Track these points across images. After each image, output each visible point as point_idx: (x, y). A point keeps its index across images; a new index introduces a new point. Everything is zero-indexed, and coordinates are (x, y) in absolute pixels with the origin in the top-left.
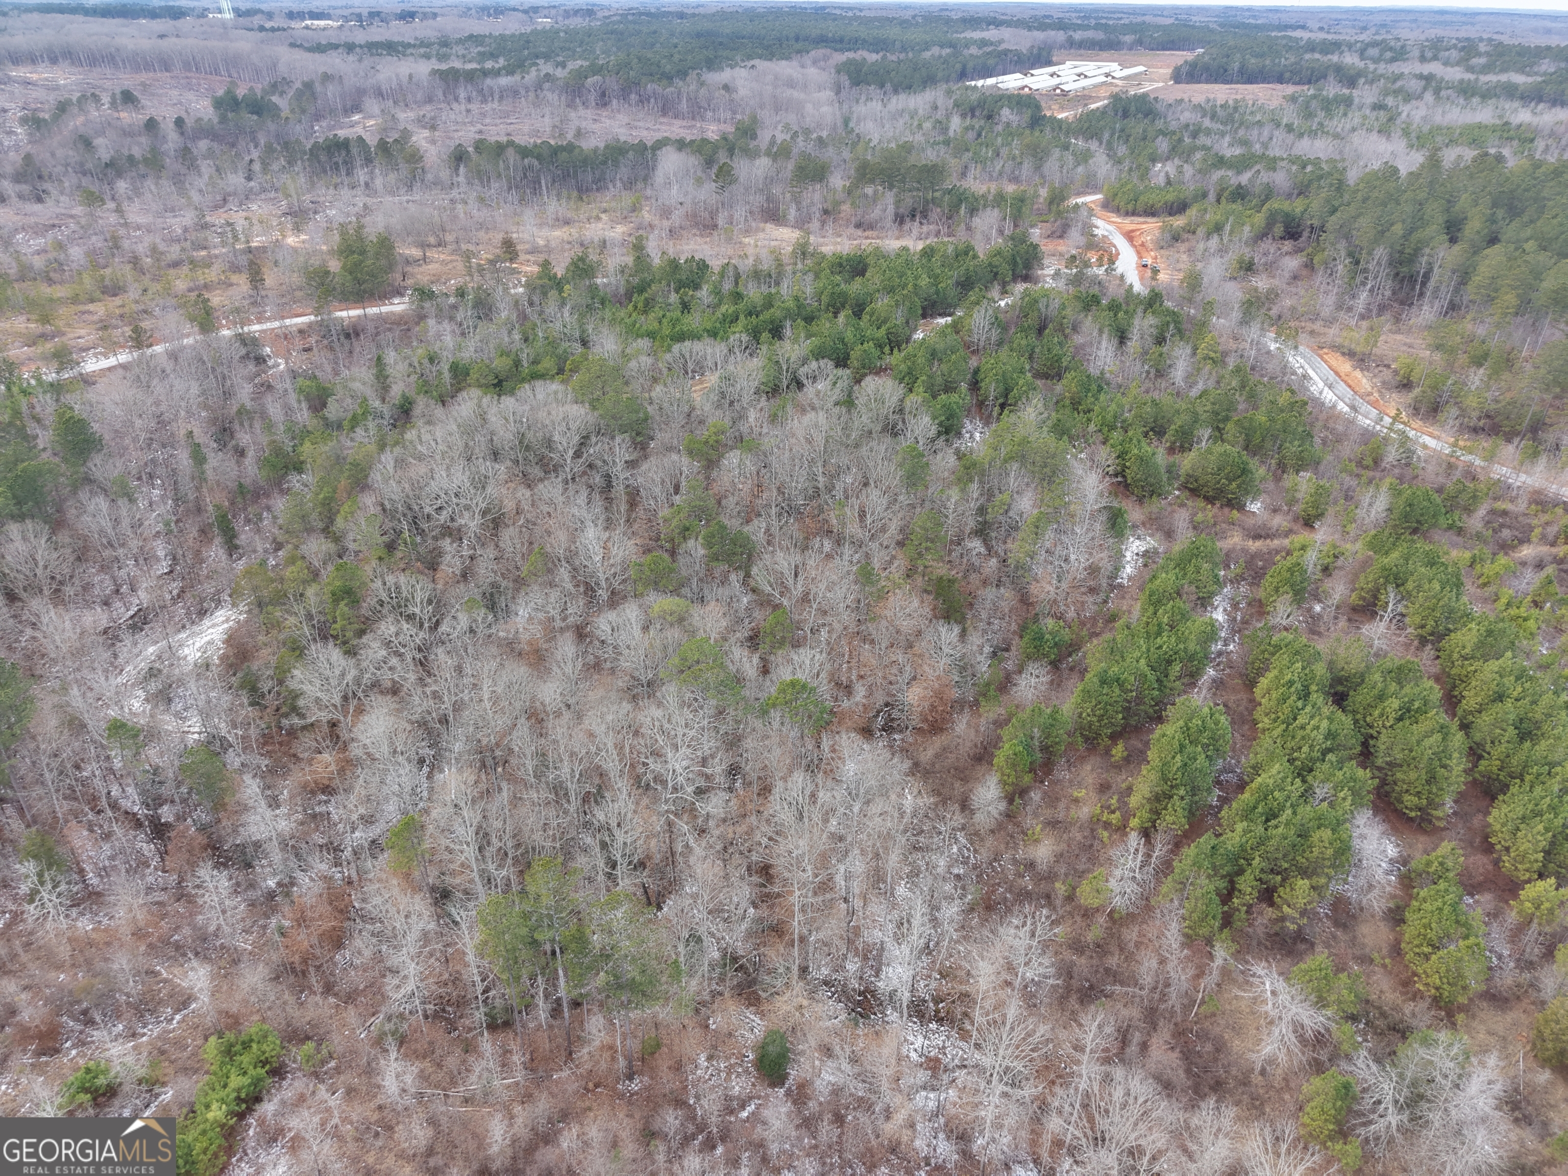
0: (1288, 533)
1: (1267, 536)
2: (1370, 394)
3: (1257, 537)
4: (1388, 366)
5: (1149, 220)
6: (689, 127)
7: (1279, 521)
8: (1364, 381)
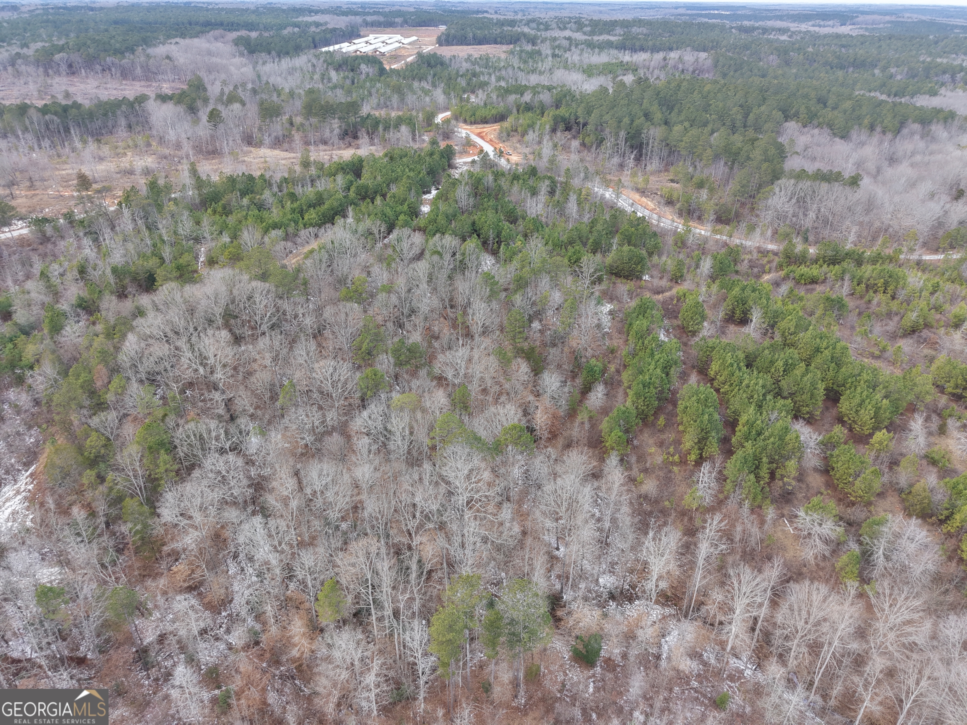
0: (670, 289)
1: (662, 292)
2: (655, 209)
3: (658, 293)
4: (656, 194)
5: (485, 126)
6: (148, 86)
7: (664, 283)
8: (649, 203)
